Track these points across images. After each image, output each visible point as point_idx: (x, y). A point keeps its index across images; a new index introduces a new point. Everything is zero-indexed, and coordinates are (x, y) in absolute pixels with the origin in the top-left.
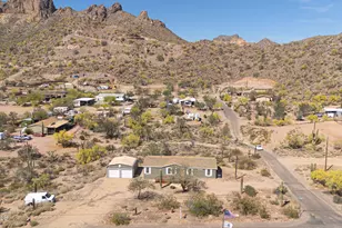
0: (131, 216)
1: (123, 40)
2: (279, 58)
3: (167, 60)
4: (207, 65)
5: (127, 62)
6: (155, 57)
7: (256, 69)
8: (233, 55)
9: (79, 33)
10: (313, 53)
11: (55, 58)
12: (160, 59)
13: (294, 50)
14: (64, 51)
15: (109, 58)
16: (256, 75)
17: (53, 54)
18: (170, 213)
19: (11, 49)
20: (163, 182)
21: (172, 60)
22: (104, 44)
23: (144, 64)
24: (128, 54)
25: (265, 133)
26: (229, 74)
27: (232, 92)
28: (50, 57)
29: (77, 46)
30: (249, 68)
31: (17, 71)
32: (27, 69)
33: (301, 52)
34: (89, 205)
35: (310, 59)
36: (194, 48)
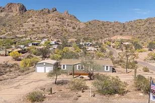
0: (47, 95)
1: (56, 20)
2: (132, 26)
3: (77, 29)
4: (97, 30)
5: (57, 30)
6: (71, 27)
7: (121, 32)
8: (109, 26)
9: (36, 17)
10: (150, 23)
11: (23, 28)
12: (74, 28)
13: (140, 23)
14: (28, 25)
15: (49, 28)
16: (121, 34)
17: (22, 26)
18: (80, 93)
19: (3, 25)
20: (74, 74)
21: (79, 29)
22: (47, 22)
23: (66, 30)
24: (58, 26)
25: (134, 55)
26: (108, 34)
27: (110, 41)
28: (21, 28)
29: (34, 23)
30: (117, 31)
31: (4, 34)
32: (9, 33)
33: (143, 23)
34: (15, 88)
35: (148, 26)
36: (90, 23)
